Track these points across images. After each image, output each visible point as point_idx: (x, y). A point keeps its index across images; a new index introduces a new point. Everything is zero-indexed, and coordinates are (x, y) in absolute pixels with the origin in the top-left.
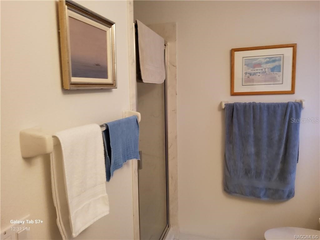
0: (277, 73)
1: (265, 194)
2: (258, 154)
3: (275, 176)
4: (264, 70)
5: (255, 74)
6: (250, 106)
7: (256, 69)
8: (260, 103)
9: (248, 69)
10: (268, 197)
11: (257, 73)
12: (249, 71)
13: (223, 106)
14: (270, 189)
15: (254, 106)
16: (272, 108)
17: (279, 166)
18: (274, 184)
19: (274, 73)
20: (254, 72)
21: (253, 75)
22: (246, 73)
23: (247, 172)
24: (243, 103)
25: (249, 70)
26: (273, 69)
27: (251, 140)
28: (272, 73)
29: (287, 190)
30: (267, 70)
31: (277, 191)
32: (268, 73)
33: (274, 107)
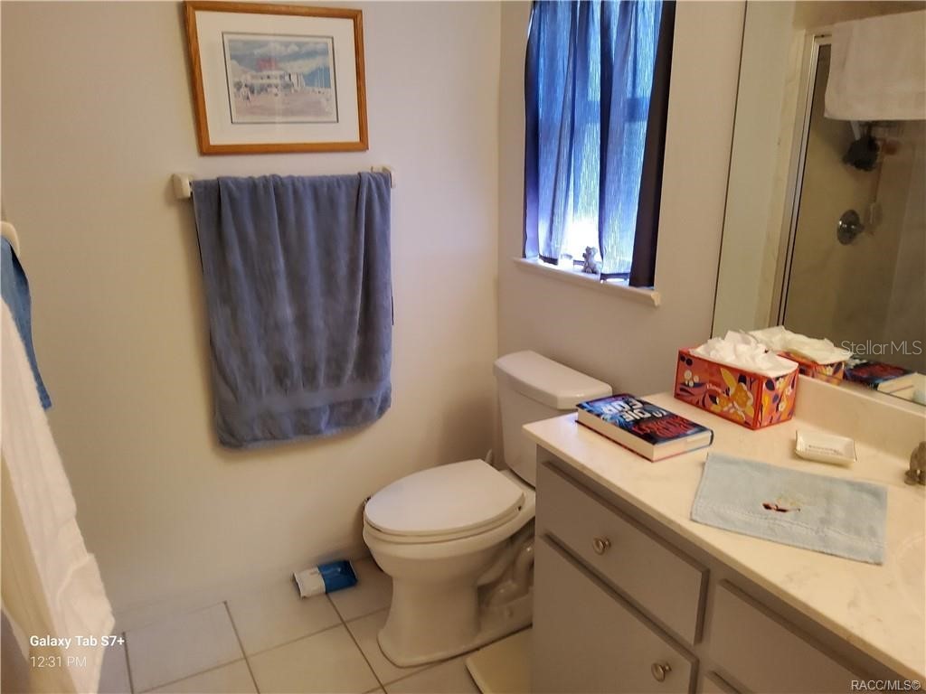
0: (322, 90)
1: (329, 423)
2: (302, 320)
3: (350, 368)
4: (287, 78)
5: (263, 89)
6: (266, 186)
7: (265, 73)
8: (291, 178)
9: (245, 72)
10: (338, 424)
11: (270, 86)
12: (247, 78)
13: (187, 191)
14: (340, 404)
15: (276, 189)
16: (322, 190)
17: (354, 343)
18: (348, 388)
19: (313, 91)
20: (260, 81)
21: (259, 93)
22: (238, 86)
23: (281, 374)
24: (246, 179)
25: (244, 76)
26: (310, 78)
27: (282, 285)
28: (310, 88)
29: (378, 397)
30: (294, 78)
31: (357, 405)
32: (299, 89)
33: (329, 187)
